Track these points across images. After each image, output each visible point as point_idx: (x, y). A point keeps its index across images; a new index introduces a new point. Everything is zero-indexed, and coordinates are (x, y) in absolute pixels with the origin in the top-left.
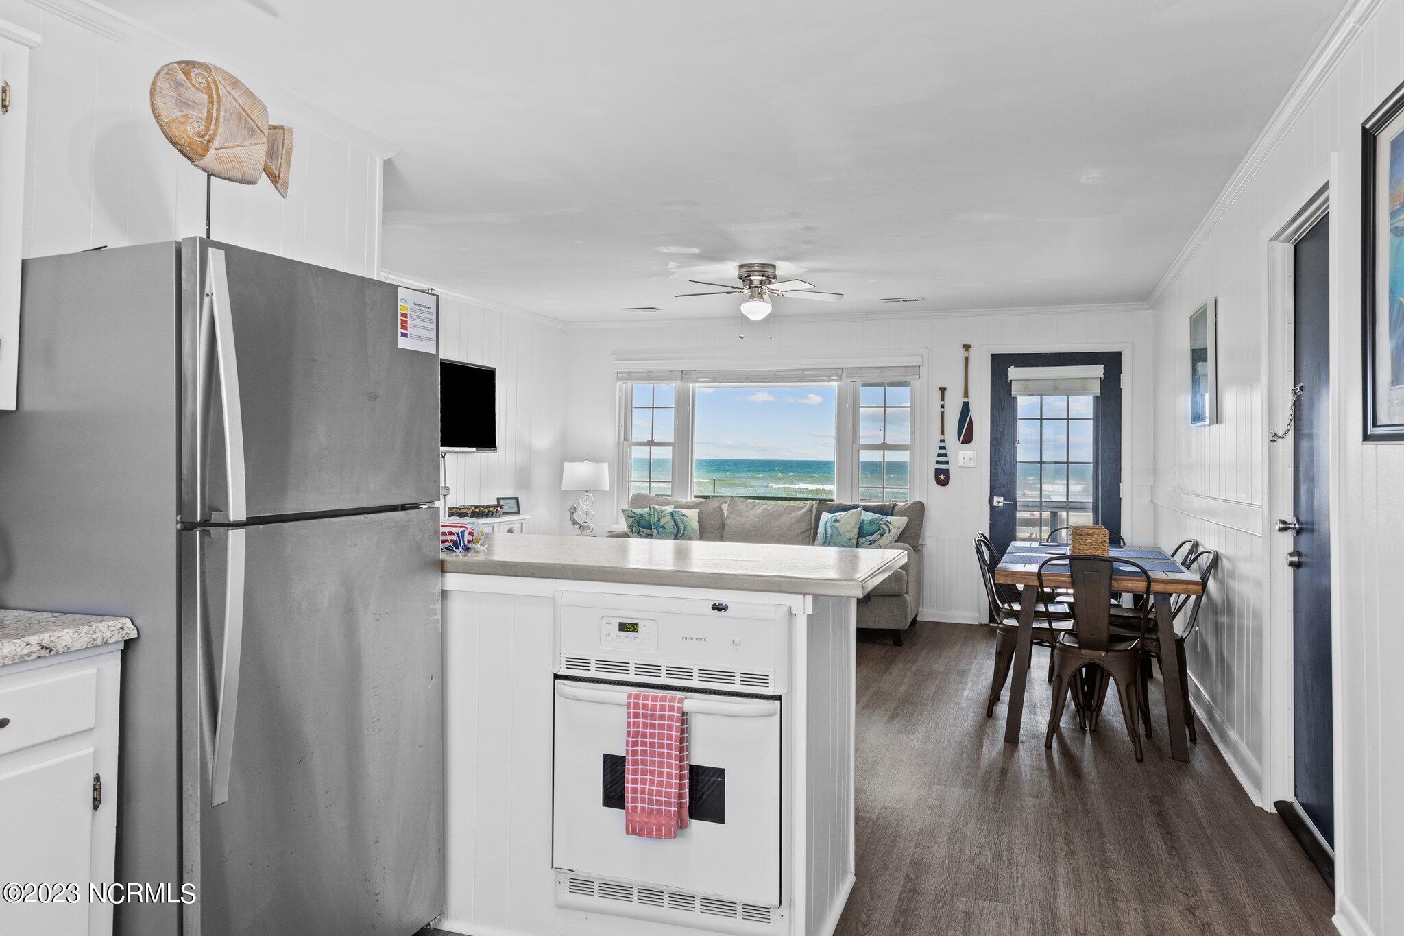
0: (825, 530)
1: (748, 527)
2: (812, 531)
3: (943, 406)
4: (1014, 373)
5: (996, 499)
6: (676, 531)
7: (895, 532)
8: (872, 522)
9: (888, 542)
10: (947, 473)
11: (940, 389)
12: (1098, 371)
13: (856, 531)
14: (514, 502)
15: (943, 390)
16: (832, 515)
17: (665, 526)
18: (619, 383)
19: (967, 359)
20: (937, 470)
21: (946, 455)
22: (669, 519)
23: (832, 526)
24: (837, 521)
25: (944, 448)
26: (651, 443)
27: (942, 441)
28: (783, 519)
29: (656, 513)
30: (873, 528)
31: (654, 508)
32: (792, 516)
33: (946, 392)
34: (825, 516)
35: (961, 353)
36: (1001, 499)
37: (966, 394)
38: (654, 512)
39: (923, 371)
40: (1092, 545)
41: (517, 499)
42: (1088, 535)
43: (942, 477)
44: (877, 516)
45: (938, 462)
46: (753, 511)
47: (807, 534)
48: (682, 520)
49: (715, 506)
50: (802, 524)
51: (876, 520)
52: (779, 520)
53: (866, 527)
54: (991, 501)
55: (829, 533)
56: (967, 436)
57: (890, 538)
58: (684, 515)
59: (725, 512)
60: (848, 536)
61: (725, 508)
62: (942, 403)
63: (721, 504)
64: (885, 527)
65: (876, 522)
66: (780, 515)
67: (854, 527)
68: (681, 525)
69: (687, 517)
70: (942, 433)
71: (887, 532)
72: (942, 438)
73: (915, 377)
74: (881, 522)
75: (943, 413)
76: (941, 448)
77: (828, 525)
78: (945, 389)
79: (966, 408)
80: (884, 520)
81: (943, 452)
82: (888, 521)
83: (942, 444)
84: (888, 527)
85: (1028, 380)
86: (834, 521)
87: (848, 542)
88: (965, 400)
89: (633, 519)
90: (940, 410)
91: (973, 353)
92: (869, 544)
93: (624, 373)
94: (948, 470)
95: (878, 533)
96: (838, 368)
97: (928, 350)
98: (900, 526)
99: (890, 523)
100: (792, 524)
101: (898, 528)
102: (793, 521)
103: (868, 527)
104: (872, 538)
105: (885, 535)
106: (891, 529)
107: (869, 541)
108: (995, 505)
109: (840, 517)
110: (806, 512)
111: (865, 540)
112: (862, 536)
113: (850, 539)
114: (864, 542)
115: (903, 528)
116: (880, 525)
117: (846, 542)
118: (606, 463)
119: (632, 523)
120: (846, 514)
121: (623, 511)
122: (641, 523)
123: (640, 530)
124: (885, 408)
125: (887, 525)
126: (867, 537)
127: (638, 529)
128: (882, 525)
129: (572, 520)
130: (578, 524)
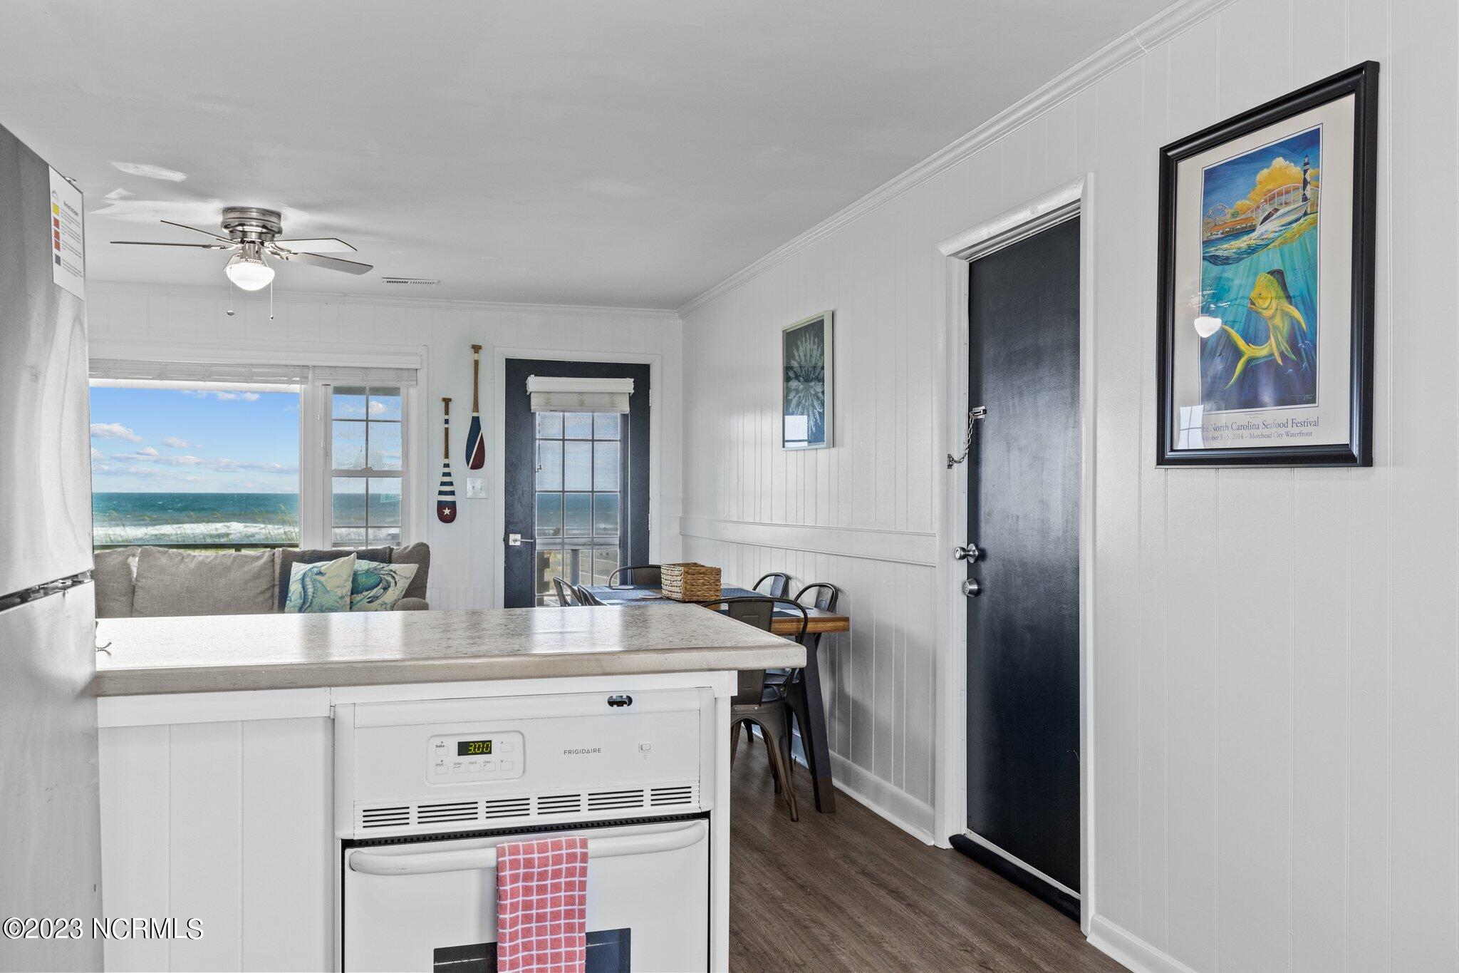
0: (304, 587)
2: (277, 590)
3: (447, 422)
4: (534, 383)
5: (512, 537)
7: (403, 584)
8: (368, 571)
9: (392, 601)
10: (453, 506)
11: (444, 400)
12: (627, 385)
13: (349, 585)
15: (447, 401)
16: (310, 566)
19: (476, 363)
20: (440, 503)
21: (451, 484)
23: (314, 581)
24: (320, 573)
25: (448, 474)
27: (447, 466)
28: (232, 576)
30: (372, 581)
32: (246, 569)
33: (451, 405)
34: (298, 569)
35: (471, 356)
36: (518, 537)
37: (476, 407)
39: (422, 375)
40: (705, 585)
42: (700, 574)
43: (447, 511)
44: (374, 564)
45: (441, 493)
46: (182, 566)
47: (268, 594)
49: (117, 561)
50: (260, 580)
51: (375, 569)
52: (226, 576)
53: (362, 580)
54: (506, 540)
55: (310, 591)
56: (477, 460)
57: (397, 592)
59: (135, 570)
60: (339, 593)
61: (134, 563)
62: (446, 417)
63: (126, 556)
64: (389, 578)
65: (375, 572)
66: (227, 569)
67: (346, 580)
70: (447, 456)
71: (393, 584)
72: (446, 461)
73: (411, 383)
74: (382, 572)
75: (447, 430)
76: (445, 474)
77: (307, 579)
78: (450, 400)
79: (476, 423)
80: (386, 569)
81: (447, 479)
82: (391, 571)
83: (446, 470)
84: (393, 578)
85: (551, 392)
86: (317, 574)
87: (339, 600)
88: (475, 414)
90: (443, 426)
91: (483, 356)
92: (369, 602)
94: (454, 503)
95: (380, 587)
96: (303, 366)
97: (428, 349)
98: (408, 576)
99: (395, 572)
100: (246, 582)
101: (406, 578)
102: (248, 576)
103: (364, 579)
104: (373, 593)
105: (390, 589)
106: (397, 580)
107: (369, 598)
108: (511, 543)
109: (324, 567)
110: (265, 563)
111: (362, 596)
112: (357, 593)
113: (341, 597)
114: (361, 600)
115: (412, 578)
116: (381, 576)
117: (337, 602)
120: (333, 564)
124: (367, 422)
125: (391, 575)
126: (365, 593)
128: (385, 576)
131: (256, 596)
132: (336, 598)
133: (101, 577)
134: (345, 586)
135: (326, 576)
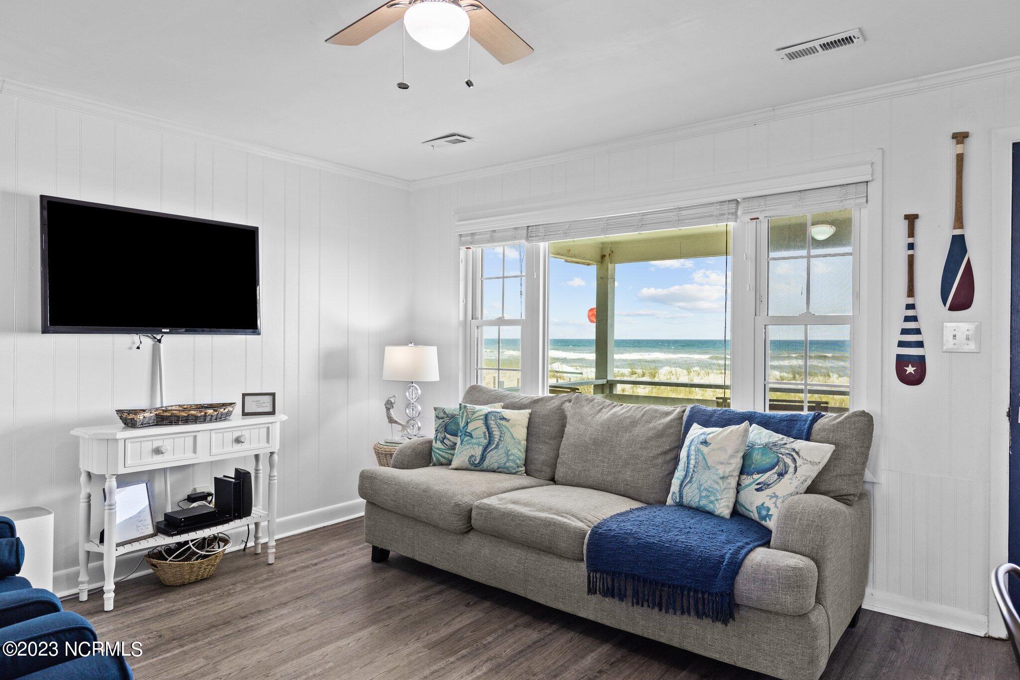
0: (689, 456)
1: (587, 439)
2: (679, 451)
3: (911, 246)
6: (486, 441)
7: (807, 472)
8: (767, 447)
9: (792, 489)
10: (920, 362)
11: (907, 217)
13: (737, 462)
14: (268, 399)
15: (911, 219)
17: (473, 433)
19: (960, 158)
20: (899, 357)
21: (918, 331)
22: (480, 423)
23: (698, 451)
24: (705, 443)
25: (914, 319)
27: (911, 307)
28: (637, 431)
29: (465, 414)
30: (768, 460)
31: (465, 407)
32: (651, 425)
33: (919, 224)
34: (693, 432)
35: (951, 149)
37: (959, 221)
38: (463, 413)
39: (874, 189)
41: (273, 395)
43: (910, 369)
44: (777, 437)
45: (901, 344)
46: (600, 414)
48: (499, 426)
50: (664, 439)
51: (775, 444)
52: (631, 432)
53: (758, 458)
54: (1012, 414)
55: (692, 462)
56: (960, 296)
57: (796, 483)
58: (503, 419)
60: (721, 472)
62: (911, 240)
63: (563, 403)
64: (788, 461)
65: (774, 449)
66: (634, 423)
67: (732, 456)
68: (496, 433)
69: (507, 420)
70: (911, 292)
71: (791, 470)
72: (910, 301)
73: (858, 201)
74: (783, 450)
75: (911, 258)
76: (907, 319)
77: (693, 448)
78: (916, 217)
79: (958, 246)
80: (788, 446)
81: (911, 325)
82: (794, 450)
83: (910, 313)
84: (794, 460)
86: (702, 443)
87: (720, 481)
88: (958, 232)
89: (442, 420)
90: (905, 253)
92: (757, 490)
93: (466, 235)
94: (922, 358)
95: (774, 471)
97: (883, 152)
98: (817, 461)
99: (797, 453)
100: (649, 440)
101: (812, 463)
102: (650, 434)
103: (759, 457)
104: (764, 478)
105: (787, 476)
106: (798, 465)
107: (758, 484)
109: (711, 436)
110: (672, 421)
111: (752, 480)
112: (748, 474)
113: (723, 478)
114: (750, 485)
115: (821, 466)
116: (780, 455)
117: (717, 483)
118: (435, 348)
119: (439, 427)
120: (721, 432)
121: (435, 409)
122: (449, 427)
123: (445, 438)
124: (809, 257)
125: (792, 456)
126: (756, 476)
127: (443, 435)
128: (784, 457)
129: (388, 418)
130: (396, 422)
131: (655, 457)
132: (715, 477)
133: (537, 420)
134: (730, 464)
135: (710, 446)
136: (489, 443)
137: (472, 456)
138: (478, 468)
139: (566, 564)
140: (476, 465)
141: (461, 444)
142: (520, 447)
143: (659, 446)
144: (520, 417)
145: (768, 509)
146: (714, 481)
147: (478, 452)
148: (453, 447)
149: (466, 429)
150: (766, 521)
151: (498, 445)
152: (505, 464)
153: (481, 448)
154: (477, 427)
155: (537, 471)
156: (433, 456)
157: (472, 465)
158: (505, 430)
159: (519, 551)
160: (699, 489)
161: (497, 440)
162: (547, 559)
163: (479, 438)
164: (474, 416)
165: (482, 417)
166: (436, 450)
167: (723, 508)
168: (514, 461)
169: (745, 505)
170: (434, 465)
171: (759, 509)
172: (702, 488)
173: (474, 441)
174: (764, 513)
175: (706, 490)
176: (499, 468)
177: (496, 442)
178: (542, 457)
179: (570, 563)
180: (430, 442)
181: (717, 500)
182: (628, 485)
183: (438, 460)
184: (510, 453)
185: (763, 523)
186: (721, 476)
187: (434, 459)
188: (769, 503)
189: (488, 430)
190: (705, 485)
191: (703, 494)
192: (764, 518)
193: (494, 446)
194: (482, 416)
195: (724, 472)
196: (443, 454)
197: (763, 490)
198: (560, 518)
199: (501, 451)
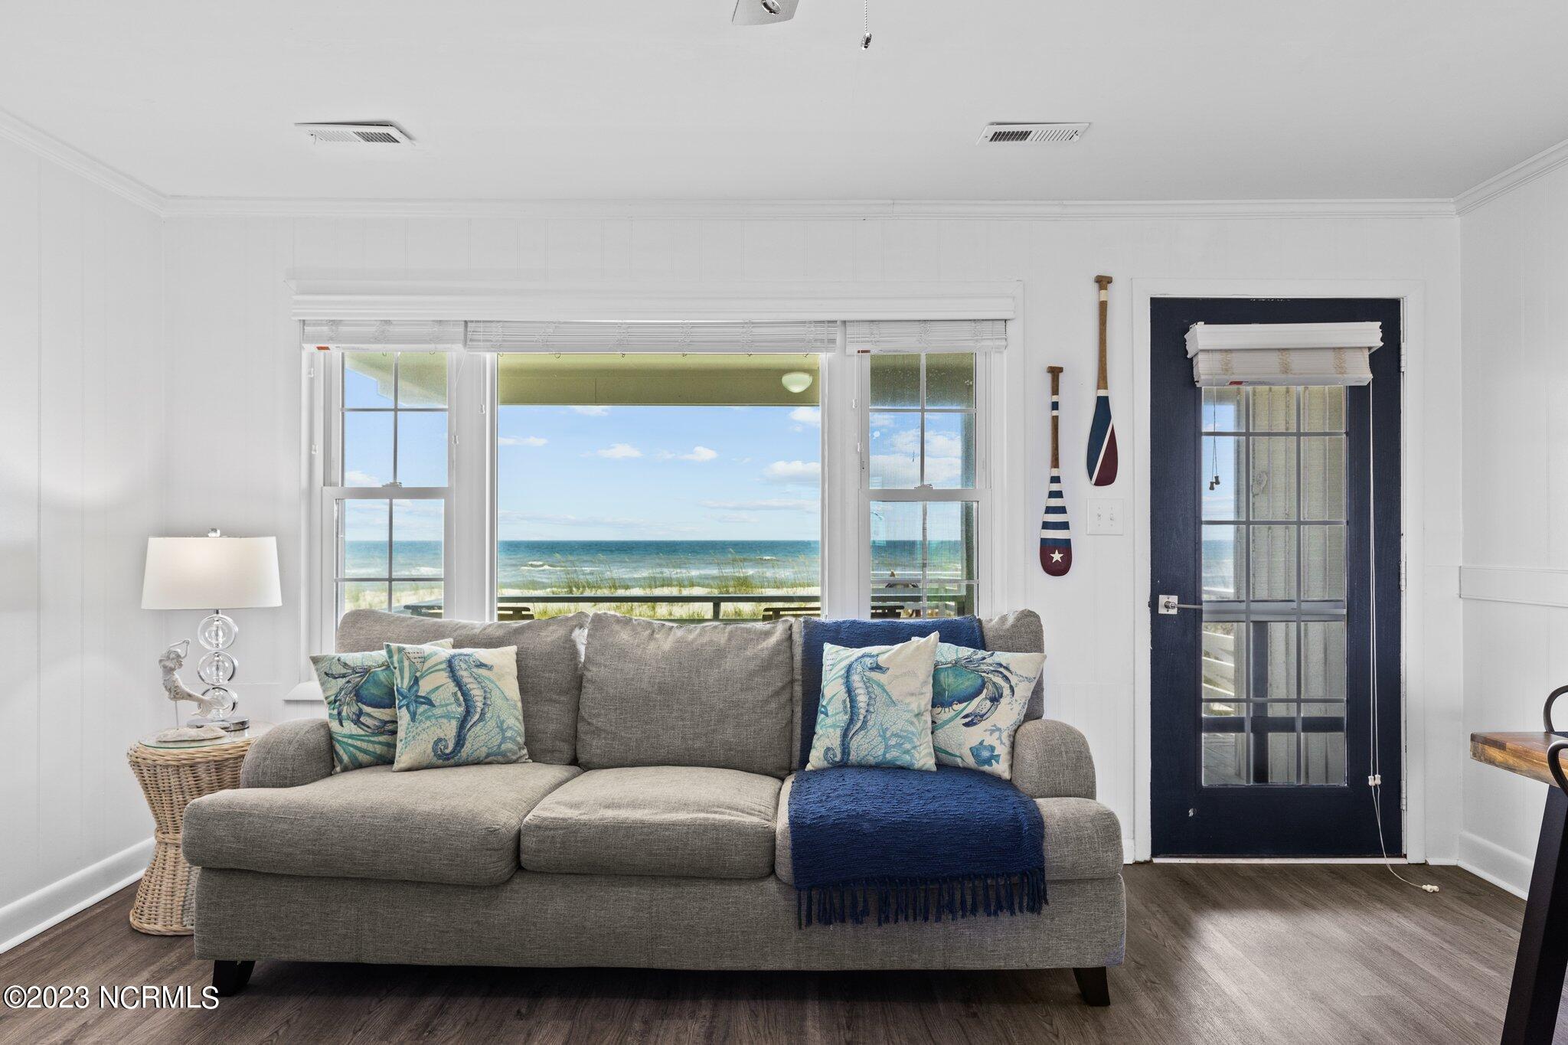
0: (850, 691)
1: (644, 685)
2: (798, 689)
3: (1055, 406)
4: (1202, 336)
5: (1163, 599)
6: (461, 710)
8: (956, 664)
9: (1012, 717)
10: (1065, 546)
11: (1050, 370)
12: (1371, 333)
13: (928, 692)
15: (1055, 372)
16: (858, 652)
17: (433, 697)
18: (310, 348)
19: (1103, 307)
20: (1043, 541)
21: (1062, 510)
22: (443, 677)
23: (867, 681)
24: (877, 668)
25: (1058, 494)
26: (393, 491)
27: (1055, 480)
28: (728, 663)
29: (406, 663)
30: (967, 683)
31: (400, 650)
32: (749, 653)
33: (1063, 379)
34: (835, 658)
35: (1091, 295)
36: (1174, 599)
37: (1102, 380)
38: (401, 662)
39: (1014, 330)
43: (1057, 557)
44: (965, 652)
45: (1046, 525)
48: (477, 679)
49: (555, 636)
50: (773, 672)
51: (969, 660)
52: (719, 667)
53: (948, 680)
54: (1154, 604)
55: (862, 699)
56: (1105, 471)
57: (1014, 708)
58: (481, 665)
59: (582, 649)
60: (914, 707)
61: (581, 637)
62: (1055, 398)
63: (571, 631)
64: (999, 680)
65: (971, 666)
66: (720, 653)
67: (925, 683)
68: (476, 693)
69: (489, 668)
70: (1055, 463)
71: (1006, 691)
72: (1055, 472)
74: (984, 667)
75: (1055, 420)
76: (1053, 495)
77: (855, 678)
78: (1061, 370)
79: (1103, 408)
80: (988, 661)
81: (1056, 502)
82: (1001, 665)
83: (1055, 487)
84: (1006, 679)
86: (872, 669)
87: (915, 720)
88: (1102, 393)
89: (344, 680)
90: (1050, 413)
91: (1115, 295)
93: (320, 324)
94: (1068, 542)
95: (983, 695)
96: (829, 322)
97: (1024, 285)
98: (1031, 676)
99: (1007, 668)
100: (752, 675)
101: (1029, 680)
102: (752, 666)
103: (953, 680)
104: (972, 706)
105: (1002, 700)
106: (1013, 684)
107: (965, 717)
108: (1162, 611)
109: (884, 657)
110: (779, 643)
111: (952, 713)
112: (943, 705)
113: (917, 715)
114: (952, 719)
115: (1036, 680)
116: (983, 674)
117: (912, 723)
118: (273, 539)
119: (340, 692)
120: (899, 651)
121: (315, 660)
122: (364, 692)
123: (361, 713)
124: (923, 411)
125: (1001, 673)
126: (958, 707)
127: (355, 709)
128: (990, 676)
129: (170, 690)
130: (190, 696)
131: (766, 702)
132: (908, 716)
133: (531, 663)
134: (922, 694)
135: (889, 672)
136: (468, 713)
137: (440, 740)
138: (452, 761)
139: (738, 891)
140: (447, 757)
141: (413, 719)
142: (517, 714)
143: (768, 684)
144: (504, 658)
145: (992, 749)
146: (907, 721)
147: (450, 730)
148: (389, 729)
149: (417, 691)
150: (991, 765)
151: (483, 714)
152: (499, 746)
153: (454, 724)
154: (439, 684)
155: (545, 751)
156: (341, 752)
157: (439, 757)
158: (491, 686)
159: (634, 889)
160: (884, 737)
161: (480, 705)
162: (695, 890)
163: (447, 705)
164: (427, 665)
165: (444, 666)
166: (345, 740)
167: (924, 759)
168: (513, 739)
169: (948, 750)
170: (345, 769)
171: (975, 752)
172: (888, 734)
173: (438, 711)
174: (986, 754)
175: (896, 735)
176: (488, 756)
177: (479, 710)
178: (552, 727)
179: (744, 887)
180: (325, 726)
181: (914, 748)
182: (731, 750)
183: (353, 758)
184: (505, 726)
185: (986, 768)
186: (917, 713)
187: (345, 758)
188: (991, 740)
189: (460, 689)
190: (894, 729)
191: (893, 742)
192: (988, 762)
193: (477, 717)
194: (441, 663)
195: (919, 706)
196: (364, 745)
197: (975, 724)
198: (717, 816)
199: (491, 724)
